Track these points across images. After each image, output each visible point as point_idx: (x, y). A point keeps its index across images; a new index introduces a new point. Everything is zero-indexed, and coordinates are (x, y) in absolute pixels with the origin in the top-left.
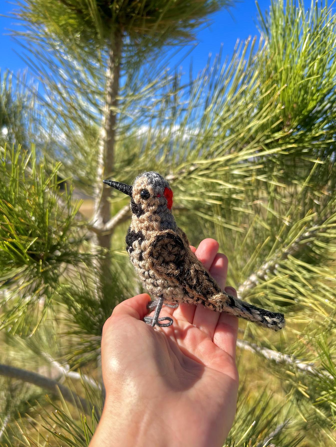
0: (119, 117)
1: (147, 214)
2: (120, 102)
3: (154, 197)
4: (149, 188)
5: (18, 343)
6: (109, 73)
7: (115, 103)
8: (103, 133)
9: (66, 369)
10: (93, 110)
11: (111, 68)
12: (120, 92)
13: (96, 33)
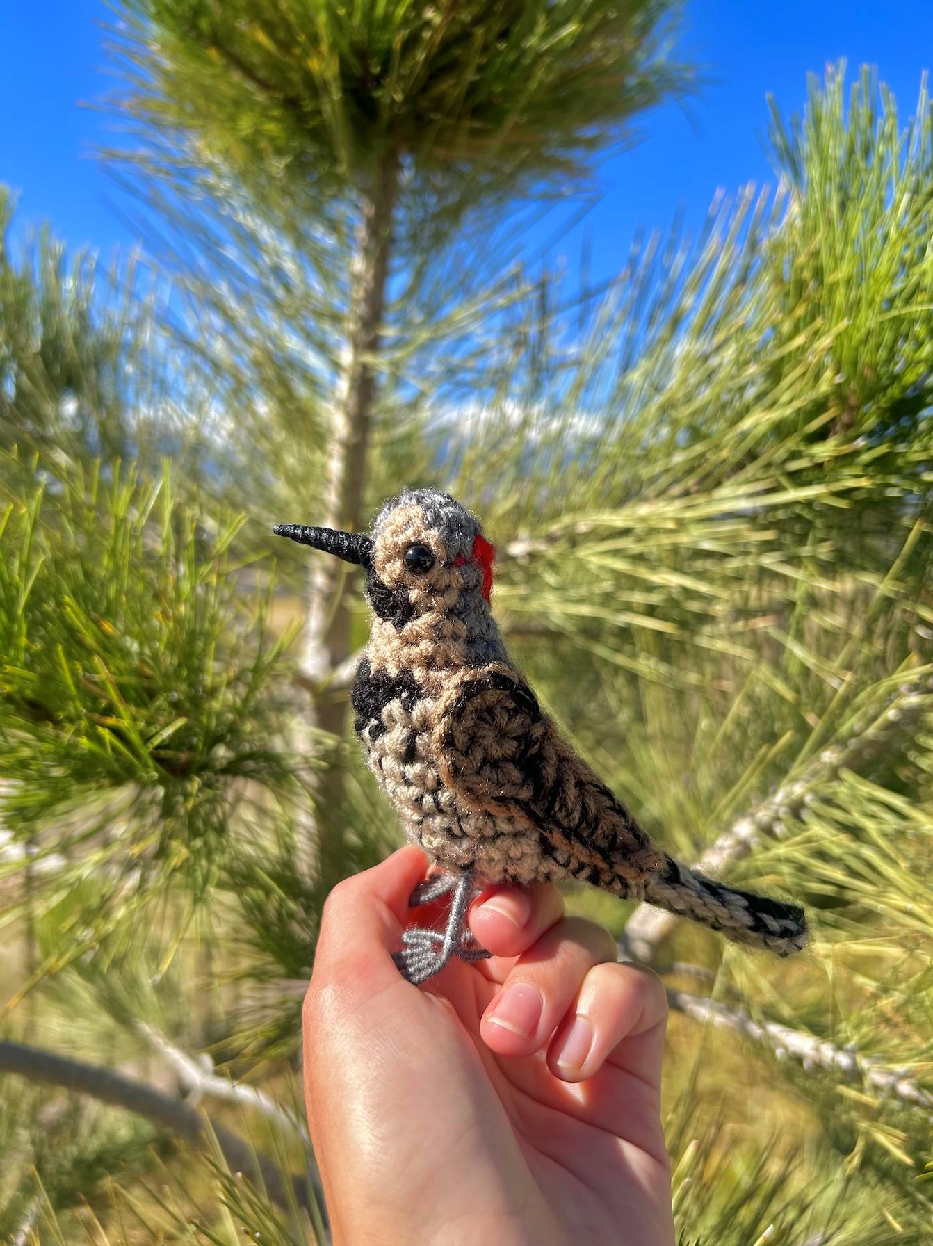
0: (383, 380)
1: (426, 618)
2: (387, 343)
3: (448, 565)
4: (432, 537)
5: (72, 992)
6: (358, 264)
7: (373, 345)
8: (339, 424)
9: (205, 1072)
10: (313, 360)
11: (367, 252)
12: (390, 316)
13: (335, 160)
